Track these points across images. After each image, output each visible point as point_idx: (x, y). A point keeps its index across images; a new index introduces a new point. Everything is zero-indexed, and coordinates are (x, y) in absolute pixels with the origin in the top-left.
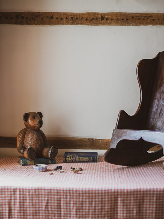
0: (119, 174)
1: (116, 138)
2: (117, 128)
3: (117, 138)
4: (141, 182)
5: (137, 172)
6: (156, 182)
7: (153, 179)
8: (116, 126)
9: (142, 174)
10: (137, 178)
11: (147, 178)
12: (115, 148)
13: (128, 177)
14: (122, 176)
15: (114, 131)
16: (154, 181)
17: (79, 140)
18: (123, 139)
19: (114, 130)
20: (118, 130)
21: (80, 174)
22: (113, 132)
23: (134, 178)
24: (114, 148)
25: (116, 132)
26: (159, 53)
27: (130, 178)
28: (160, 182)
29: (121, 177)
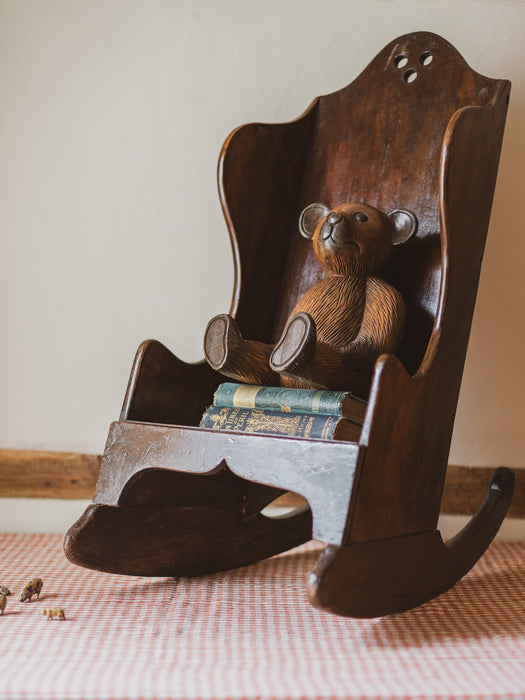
0: (183, 616)
1: (120, 459)
2: (128, 418)
3: (126, 461)
4: (263, 663)
5: (263, 607)
6: (330, 663)
7: (323, 644)
8: (123, 410)
9: (282, 615)
10: (253, 639)
11: (297, 640)
12: (115, 503)
13: (216, 631)
14: (192, 629)
15: (111, 429)
16: (322, 659)
17: (43, 460)
18: (148, 466)
19: (113, 424)
20: (131, 426)
21: (10, 617)
22: (110, 436)
23: (240, 639)
24: (109, 504)
25: (120, 434)
26: (319, 100)
27: (222, 638)
28: (348, 659)
29: (186, 632)
